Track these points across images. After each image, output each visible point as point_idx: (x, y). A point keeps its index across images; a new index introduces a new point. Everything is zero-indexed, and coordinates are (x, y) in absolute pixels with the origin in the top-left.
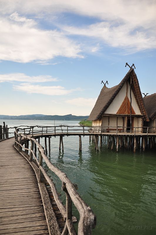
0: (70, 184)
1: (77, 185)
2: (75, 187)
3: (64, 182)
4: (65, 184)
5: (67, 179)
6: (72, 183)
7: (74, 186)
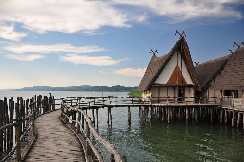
0: (118, 156)
1: (126, 157)
3: (112, 154)
4: (113, 156)
5: (115, 150)
6: (120, 155)
7: (123, 157)
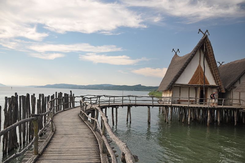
0: (129, 155)
1: (137, 157)
2: (135, 158)
3: (123, 153)
4: (124, 155)
5: (127, 149)
6: (131, 154)
